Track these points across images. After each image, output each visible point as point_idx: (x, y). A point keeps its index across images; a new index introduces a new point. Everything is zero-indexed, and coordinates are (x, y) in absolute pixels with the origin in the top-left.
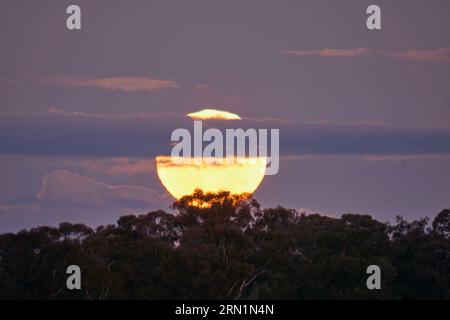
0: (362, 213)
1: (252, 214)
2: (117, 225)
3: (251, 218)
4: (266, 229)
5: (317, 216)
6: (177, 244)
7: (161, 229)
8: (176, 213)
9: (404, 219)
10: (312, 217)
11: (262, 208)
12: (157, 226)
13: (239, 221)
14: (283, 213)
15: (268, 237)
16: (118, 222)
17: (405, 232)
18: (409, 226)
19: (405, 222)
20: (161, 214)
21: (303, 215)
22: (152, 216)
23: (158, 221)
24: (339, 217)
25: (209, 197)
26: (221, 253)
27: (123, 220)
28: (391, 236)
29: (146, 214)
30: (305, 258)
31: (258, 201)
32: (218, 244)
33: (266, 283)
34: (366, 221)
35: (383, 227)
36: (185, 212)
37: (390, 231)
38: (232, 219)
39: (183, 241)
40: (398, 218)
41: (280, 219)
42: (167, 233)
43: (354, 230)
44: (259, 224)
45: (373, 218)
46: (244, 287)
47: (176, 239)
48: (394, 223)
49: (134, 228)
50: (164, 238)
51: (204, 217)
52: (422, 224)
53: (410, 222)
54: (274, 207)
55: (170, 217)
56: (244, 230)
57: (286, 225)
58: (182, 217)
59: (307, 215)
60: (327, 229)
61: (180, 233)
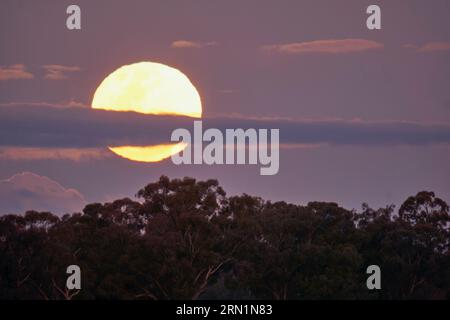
0: (328, 201)
1: (218, 201)
2: (83, 213)
3: (217, 206)
4: (231, 217)
5: (283, 203)
6: (143, 232)
7: (127, 217)
8: (142, 201)
9: (370, 206)
10: (278, 205)
11: (228, 196)
12: (123, 214)
13: (205, 208)
14: (248, 201)
15: (233, 225)
16: (84, 211)
17: (371, 220)
18: (375, 214)
19: (371, 209)
20: (126, 201)
21: (269, 203)
22: (119, 203)
23: (123, 209)
24: (306, 205)
25: (175, 185)
26: (187, 241)
27: (89, 209)
28: (356, 223)
29: (112, 202)
30: (270, 246)
31: (224, 189)
32: (184, 232)
33: (232, 271)
34: (332, 208)
35: (349, 215)
36: (150, 200)
37: (355, 219)
38: (198, 206)
39: (149, 229)
40: (364, 205)
41: (246, 207)
42: (133, 221)
43: (321, 218)
44: (225, 212)
45: (339, 206)
46: (211, 275)
47: (142, 227)
48: (360, 211)
49: (100, 216)
50: (131, 226)
51: (168, 205)
52: (388, 211)
53: (376, 209)
54: (240, 195)
55: (136, 205)
56: (210, 218)
57: (251, 212)
58: (147, 204)
59: (272, 202)
60: (293, 217)
61: (145, 222)
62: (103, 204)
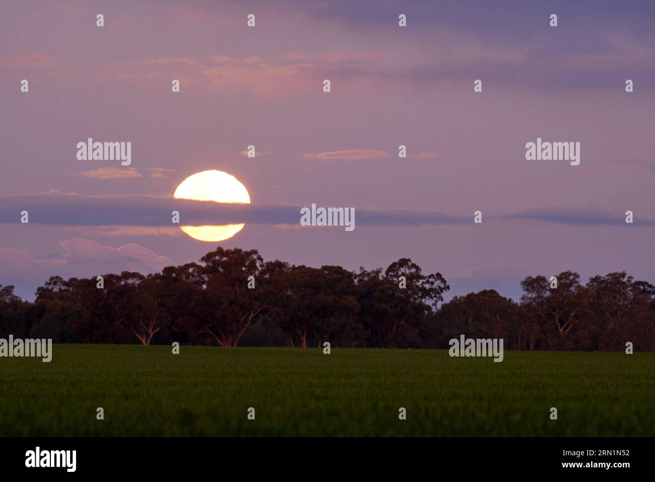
0: (335, 265)
1: (258, 265)
2: (162, 273)
3: (257, 268)
4: (267, 276)
5: (303, 267)
6: (204, 287)
7: (193, 276)
8: (204, 264)
9: (365, 269)
10: (300, 268)
11: (265, 261)
12: (190, 274)
13: (249, 270)
14: (279, 265)
15: (269, 282)
16: (164, 271)
17: (366, 279)
18: (368, 274)
19: (366, 271)
20: (192, 265)
21: (294, 266)
22: (187, 266)
23: (191, 270)
24: (319, 267)
25: (228, 253)
26: (236, 293)
27: (167, 270)
28: (356, 281)
30: (295, 297)
31: (262, 256)
32: (233, 287)
33: (267, 315)
34: (338, 270)
35: (350, 275)
36: (210, 264)
37: (355, 278)
38: (244, 269)
39: (209, 284)
40: (361, 268)
41: (277, 269)
42: (197, 279)
43: (330, 277)
44: (263, 273)
45: (344, 269)
46: (252, 318)
47: (204, 283)
48: (358, 272)
49: (174, 275)
50: (195, 283)
51: (222, 267)
52: (377, 272)
53: (369, 271)
54: (273, 261)
55: (200, 267)
57: (281, 273)
58: (208, 267)
59: (296, 266)
60: (311, 276)
61: (206, 279)
62: (176, 267)
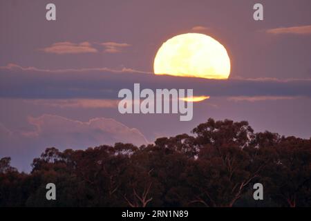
1: (248, 136)
2: (154, 145)
3: (248, 139)
4: (257, 147)
5: (293, 138)
6: (196, 157)
7: (185, 147)
8: (195, 136)
10: (290, 138)
11: (255, 132)
12: (182, 145)
13: (239, 141)
14: (269, 136)
15: (259, 152)
16: (156, 142)
20: (185, 136)
21: (283, 137)
22: (179, 137)
23: (183, 141)
25: (219, 124)
26: (227, 164)
27: (159, 141)
29: (175, 136)
30: (285, 167)
31: (252, 128)
32: (225, 157)
36: (202, 135)
38: (235, 140)
39: (200, 155)
41: (268, 140)
42: (189, 150)
44: (253, 143)
46: (243, 187)
47: (195, 154)
49: (166, 146)
50: (187, 153)
51: (214, 139)
54: (263, 132)
55: (191, 138)
56: (243, 147)
57: (271, 144)
58: (199, 138)
59: (286, 137)
60: (300, 147)
61: (198, 150)
62: (169, 138)
